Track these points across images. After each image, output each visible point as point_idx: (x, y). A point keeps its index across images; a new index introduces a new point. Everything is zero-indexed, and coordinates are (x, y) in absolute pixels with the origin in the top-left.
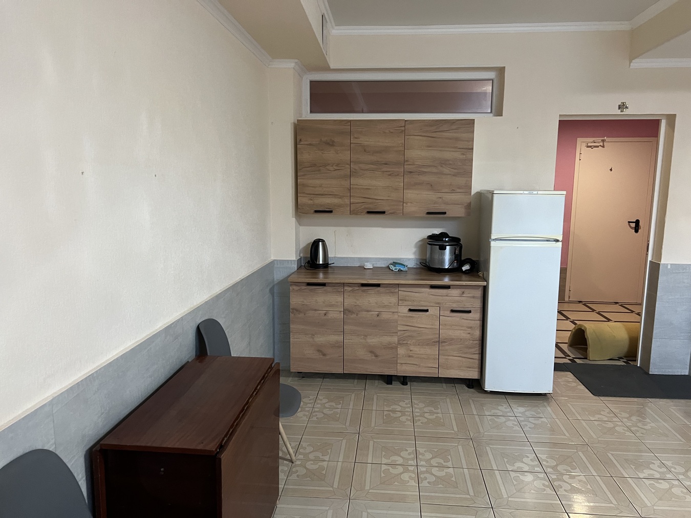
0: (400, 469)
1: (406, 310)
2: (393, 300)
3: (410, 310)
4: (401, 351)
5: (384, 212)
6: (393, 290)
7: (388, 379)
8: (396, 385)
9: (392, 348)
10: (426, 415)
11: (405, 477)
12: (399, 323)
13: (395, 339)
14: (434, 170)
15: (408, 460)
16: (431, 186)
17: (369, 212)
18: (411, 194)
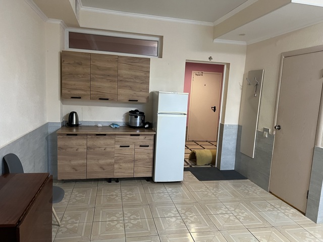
0: (116, 222)
1: (118, 146)
2: (112, 142)
3: (121, 146)
4: (116, 166)
5: (108, 99)
6: (112, 137)
7: (109, 180)
8: (113, 183)
9: (112, 165)
10: (128, 196)
11: (118, 226)
12: (115, 152)
13: (113, 161)
14: (132, 80)
15: (119, 218)
16: (131, 88)
17: (100, 99)
18: (121, 91)
